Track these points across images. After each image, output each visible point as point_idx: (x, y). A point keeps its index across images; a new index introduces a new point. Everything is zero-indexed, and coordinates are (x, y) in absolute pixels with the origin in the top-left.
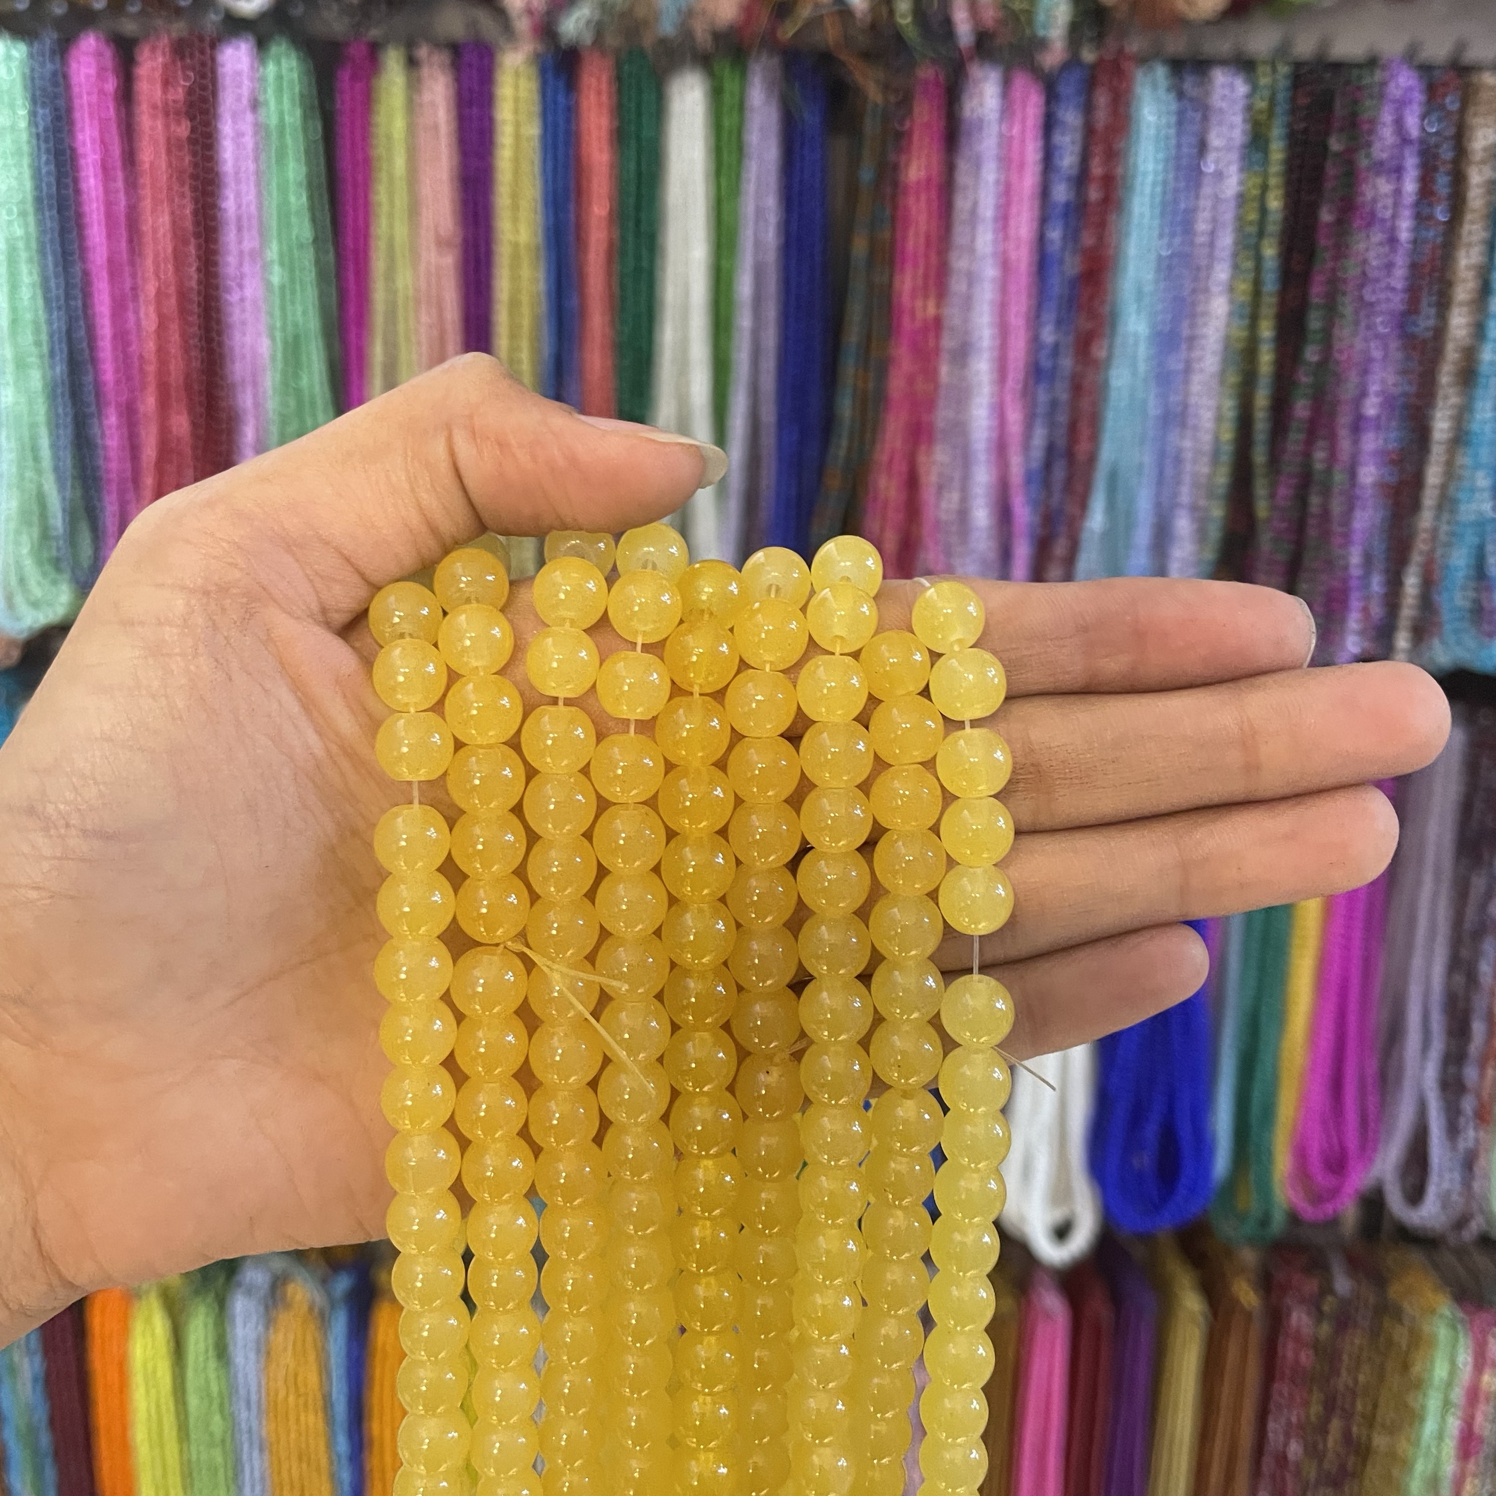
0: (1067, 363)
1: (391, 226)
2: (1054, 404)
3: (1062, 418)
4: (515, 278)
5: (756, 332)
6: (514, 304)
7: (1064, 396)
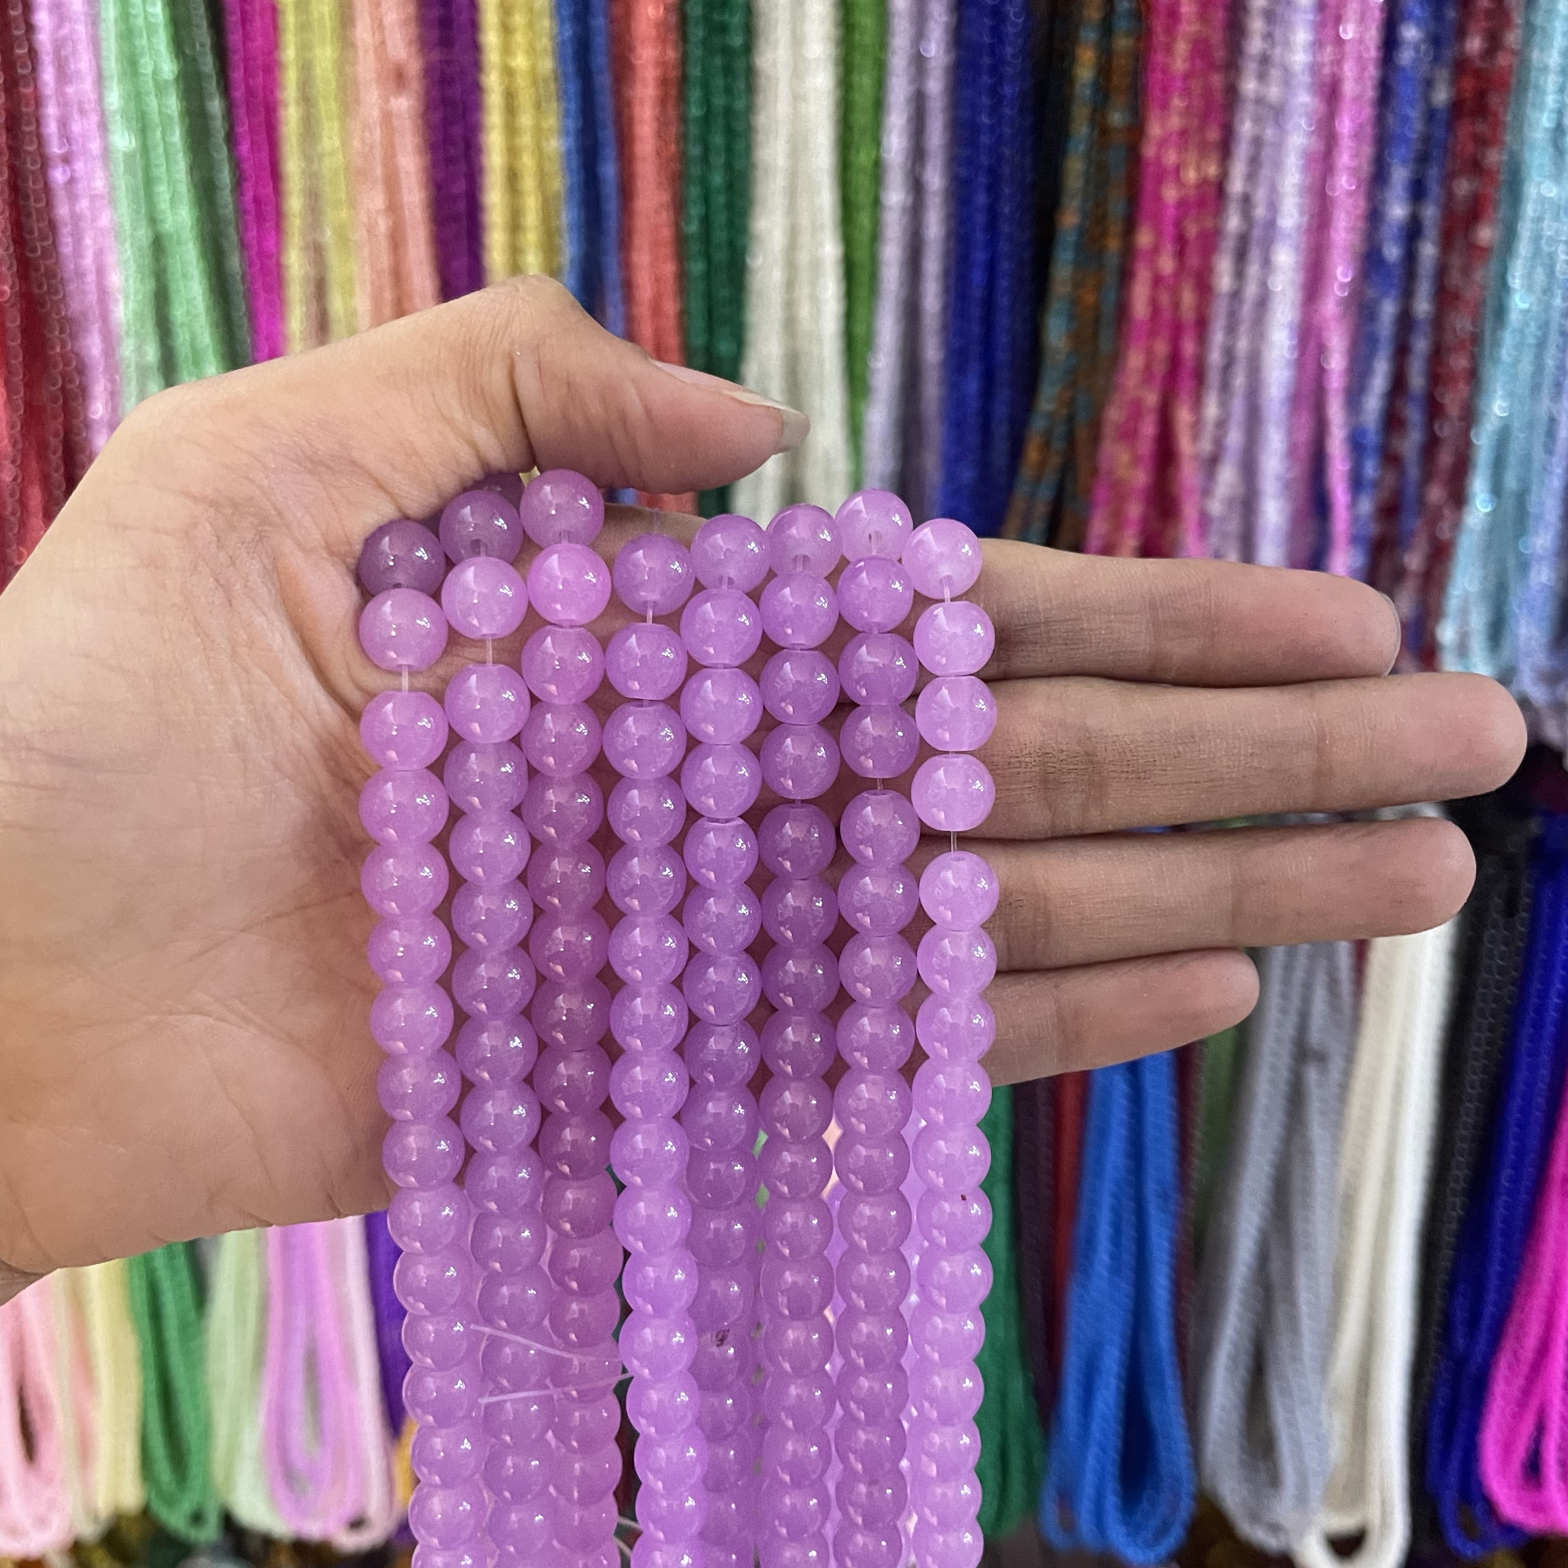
0: (1428, 250)
1: (304, 47)
2: (1405, 321)
3: (1421, 345)
4: (511, 130)
5: (916, 211)
6: (513, 177)
7: (1423, 306)
